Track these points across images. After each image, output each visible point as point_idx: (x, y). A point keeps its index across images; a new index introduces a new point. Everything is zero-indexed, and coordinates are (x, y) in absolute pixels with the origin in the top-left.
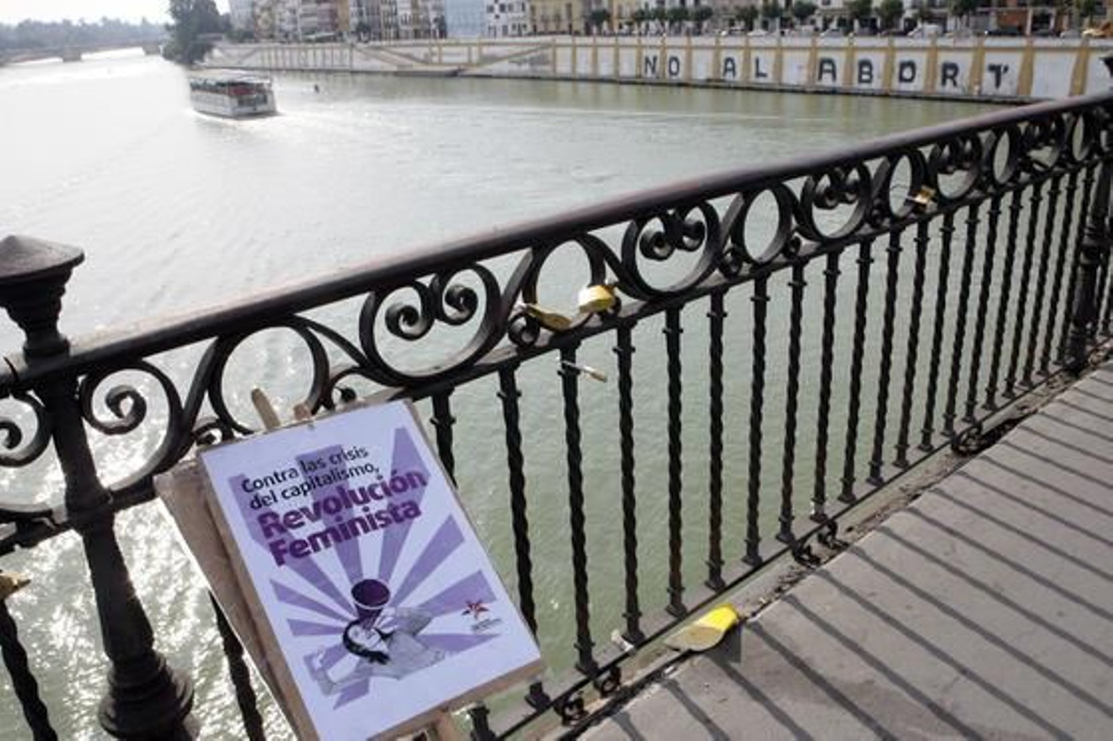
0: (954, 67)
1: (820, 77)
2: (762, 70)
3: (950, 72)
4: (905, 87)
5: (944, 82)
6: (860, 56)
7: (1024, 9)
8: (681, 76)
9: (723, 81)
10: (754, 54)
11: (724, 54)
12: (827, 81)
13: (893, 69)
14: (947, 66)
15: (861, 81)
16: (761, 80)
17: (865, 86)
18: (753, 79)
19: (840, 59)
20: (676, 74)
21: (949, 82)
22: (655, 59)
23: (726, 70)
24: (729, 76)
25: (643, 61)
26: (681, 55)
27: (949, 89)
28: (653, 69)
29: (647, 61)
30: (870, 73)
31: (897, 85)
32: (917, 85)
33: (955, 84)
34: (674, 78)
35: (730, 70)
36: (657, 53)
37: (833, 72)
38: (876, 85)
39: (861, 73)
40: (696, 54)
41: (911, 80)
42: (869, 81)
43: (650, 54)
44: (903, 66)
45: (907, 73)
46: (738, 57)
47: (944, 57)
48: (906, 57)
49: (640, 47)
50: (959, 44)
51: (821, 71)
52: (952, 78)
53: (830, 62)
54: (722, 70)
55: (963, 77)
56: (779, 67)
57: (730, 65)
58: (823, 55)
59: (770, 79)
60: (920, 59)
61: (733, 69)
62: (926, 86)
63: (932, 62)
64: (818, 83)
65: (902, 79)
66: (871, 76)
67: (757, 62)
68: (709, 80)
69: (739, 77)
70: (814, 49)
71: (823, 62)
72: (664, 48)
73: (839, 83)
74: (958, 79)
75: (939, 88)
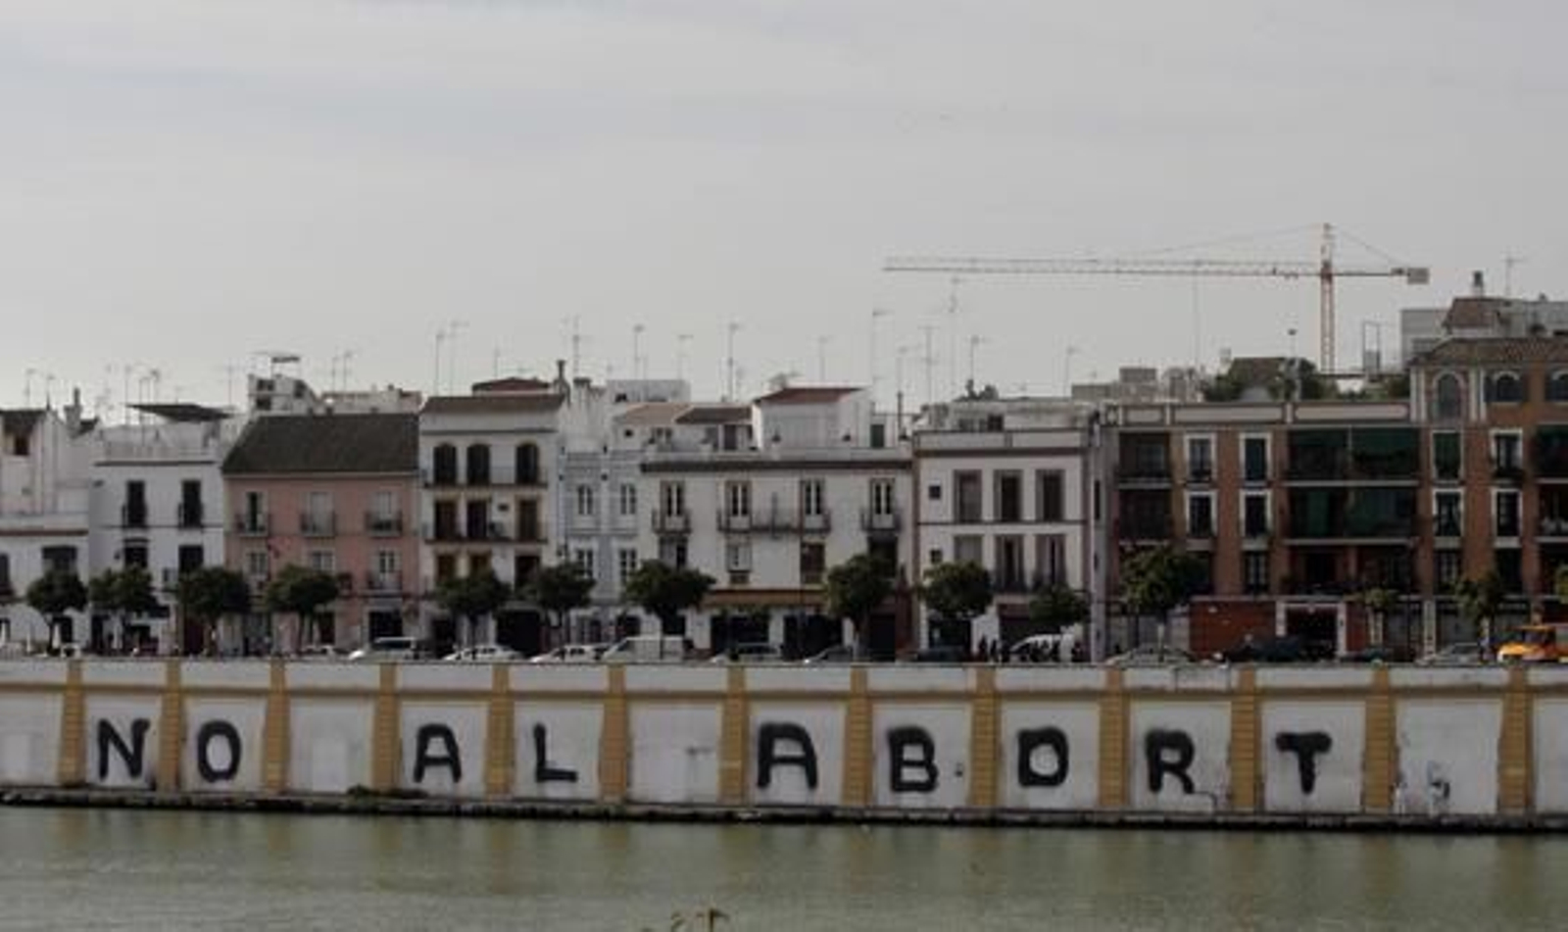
0: (1181, 742)
1: (764, 780)
2: (556, 759)
3: (1170, 756)
4: (1040, 799)
5: (1155, 784)
6: (891, 717)
7: (1263, 597)
8: (250, 779)
9: (417, 794)
10: (527, 716)
11: (416, 716)
12: (787, 787)
13: (998, 753)
14: (1157, 741)
15: (898, 785)
16: (556, 790)
17: (912, 800)
18: (525, 785)
19: (826, 726)
20: (231, 772)
21: (1168, 779)
22: (140, 727)
23: (424, 762)
24: (436, 781)
25: (92, 731)
26: (249, 719)
27: (1171, 796)
28: (134, 764)
29: (106, 733)
30: (927, 764)
31: (1013, 794)
32: (1080, 791)
33: (1188, 787)
34: (222, 786)
35: (437, 761)
36: (151, 710)
37: (808, 763)
38: (950, 794)
39: (898, 763)
40: (303, 714)
41: (1055, 780)
42: (928, 787)
43: (121, 714)
44: (1029, 741)
45: (1044, 761)
46: (469, 724)
47: (1146, 718)
48: (1036, 717)
49: (76, 692)
50: (1188, 683)
51: (767, 761)
52: (1179, 770)
53: (797, 734)
54: (410, 761)
55: (1211, 767)
56: (618, 750)
57: (436, 748)
58: (765, 714)
59: (588, 787)
60: (1081, 724)
61: (453, 761)
62: (1104, 795)
63: (1114, 730)
64: (757, 796)
65: (1028, 778)
66: (933, 773)
67: (540, 733)
68: (358, 792)
69: (473, 781)
70: (739, 698)
71: (770, 734)
72: (175, 695)
73: (830, 791)
74: (1192, 772)
75: (1141, 798)
